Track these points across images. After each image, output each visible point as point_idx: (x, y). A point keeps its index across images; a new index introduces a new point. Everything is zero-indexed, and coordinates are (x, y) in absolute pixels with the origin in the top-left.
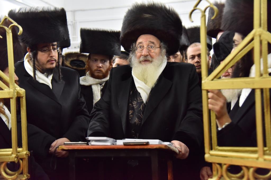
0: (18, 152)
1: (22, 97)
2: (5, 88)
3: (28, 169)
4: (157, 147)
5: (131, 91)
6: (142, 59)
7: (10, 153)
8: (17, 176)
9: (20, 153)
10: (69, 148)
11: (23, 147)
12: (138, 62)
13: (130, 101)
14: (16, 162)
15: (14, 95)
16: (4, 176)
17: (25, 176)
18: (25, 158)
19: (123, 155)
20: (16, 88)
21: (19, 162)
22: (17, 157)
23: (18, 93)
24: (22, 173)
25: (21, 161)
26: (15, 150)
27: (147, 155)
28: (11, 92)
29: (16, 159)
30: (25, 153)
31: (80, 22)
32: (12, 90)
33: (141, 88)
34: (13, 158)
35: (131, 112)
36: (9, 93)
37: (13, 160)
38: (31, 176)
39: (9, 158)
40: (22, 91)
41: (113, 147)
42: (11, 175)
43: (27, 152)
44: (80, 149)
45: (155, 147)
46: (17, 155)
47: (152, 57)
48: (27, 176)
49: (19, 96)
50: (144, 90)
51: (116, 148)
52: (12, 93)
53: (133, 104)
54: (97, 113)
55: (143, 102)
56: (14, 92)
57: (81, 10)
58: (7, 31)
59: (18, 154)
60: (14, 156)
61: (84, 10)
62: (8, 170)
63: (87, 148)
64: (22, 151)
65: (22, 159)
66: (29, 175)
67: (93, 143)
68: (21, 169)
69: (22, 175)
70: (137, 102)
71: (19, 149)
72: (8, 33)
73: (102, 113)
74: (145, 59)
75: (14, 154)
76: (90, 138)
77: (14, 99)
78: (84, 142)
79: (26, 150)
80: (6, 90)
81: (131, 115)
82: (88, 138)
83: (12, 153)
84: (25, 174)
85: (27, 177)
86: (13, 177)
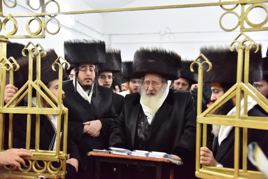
0: (60, 154)
1: (66, 114)
2: (55, 107)
3: (66, 167)
4: (161, 160)
5: (140, 114)
6: (148, 92)
7: (55, 154)
8: (58, 172)
9: (61, 155)
10: (96, 154)
11: (63, 151)
12: (146, 94)
13: (139, 122)
14: (58, 162)
15: (60, 113)
16: (49, 171)
17: (64, 172)
18: (64, 159)
19: (135, 163)
20: (62, 107)
21: (60, 162)
22: (59, 158)
23: (63, 111)
24: (61, 170)
25: (61, 161)
26: (58, 153)
27: (153, 165)
28: (59, 110)
29: (58, 160)
30: (64, 155)
31: (114, 43)
32: (59, 109)
33: (148, 112)
34: (56, 159)
35: (139, 130)
36: (57, 111)
37: (56, 160)
38: (67, 172)
39: (54, 158)
40: (66, 110)
41: (129, 157)
42: (54, 170)
43: (66, 155)
44: (104, 156)
45: (160, 161)
46: (59, 157)
47: (156, 91)
48: (65, 172)
49: (63, 113)
50: (150, 114)
51: (131, 158)
52: (59, 112)
53: (141, 124)
54: (115, 129)
55: (148, 123)
56: (60, 111)
57: (116, 34)
58: (60, 66)
59: (60, 155)
60: (57, 157)
61: (118, 34)
62: (52, 167)
63: (109, 156)
64: (63, 154)
65: (62, 160)
66: (66, 172)
67: (114, 152)
68: (61, 167)
69: (61, 171)
70: (144, 123)
71: (61, 152)
72: (60, 68)
73: (118, 129)
74: (151, 92)
75: (57, 156)
76: (112, 148)
77: (60, 116)
78: (107, 151)
79: (66, 153)
80: (55, 108)
81: (139, 132)
82: (111, 148)
83: (56, 155)
84: (64, 171)
85: (65, 174)
86: (55, 172)
